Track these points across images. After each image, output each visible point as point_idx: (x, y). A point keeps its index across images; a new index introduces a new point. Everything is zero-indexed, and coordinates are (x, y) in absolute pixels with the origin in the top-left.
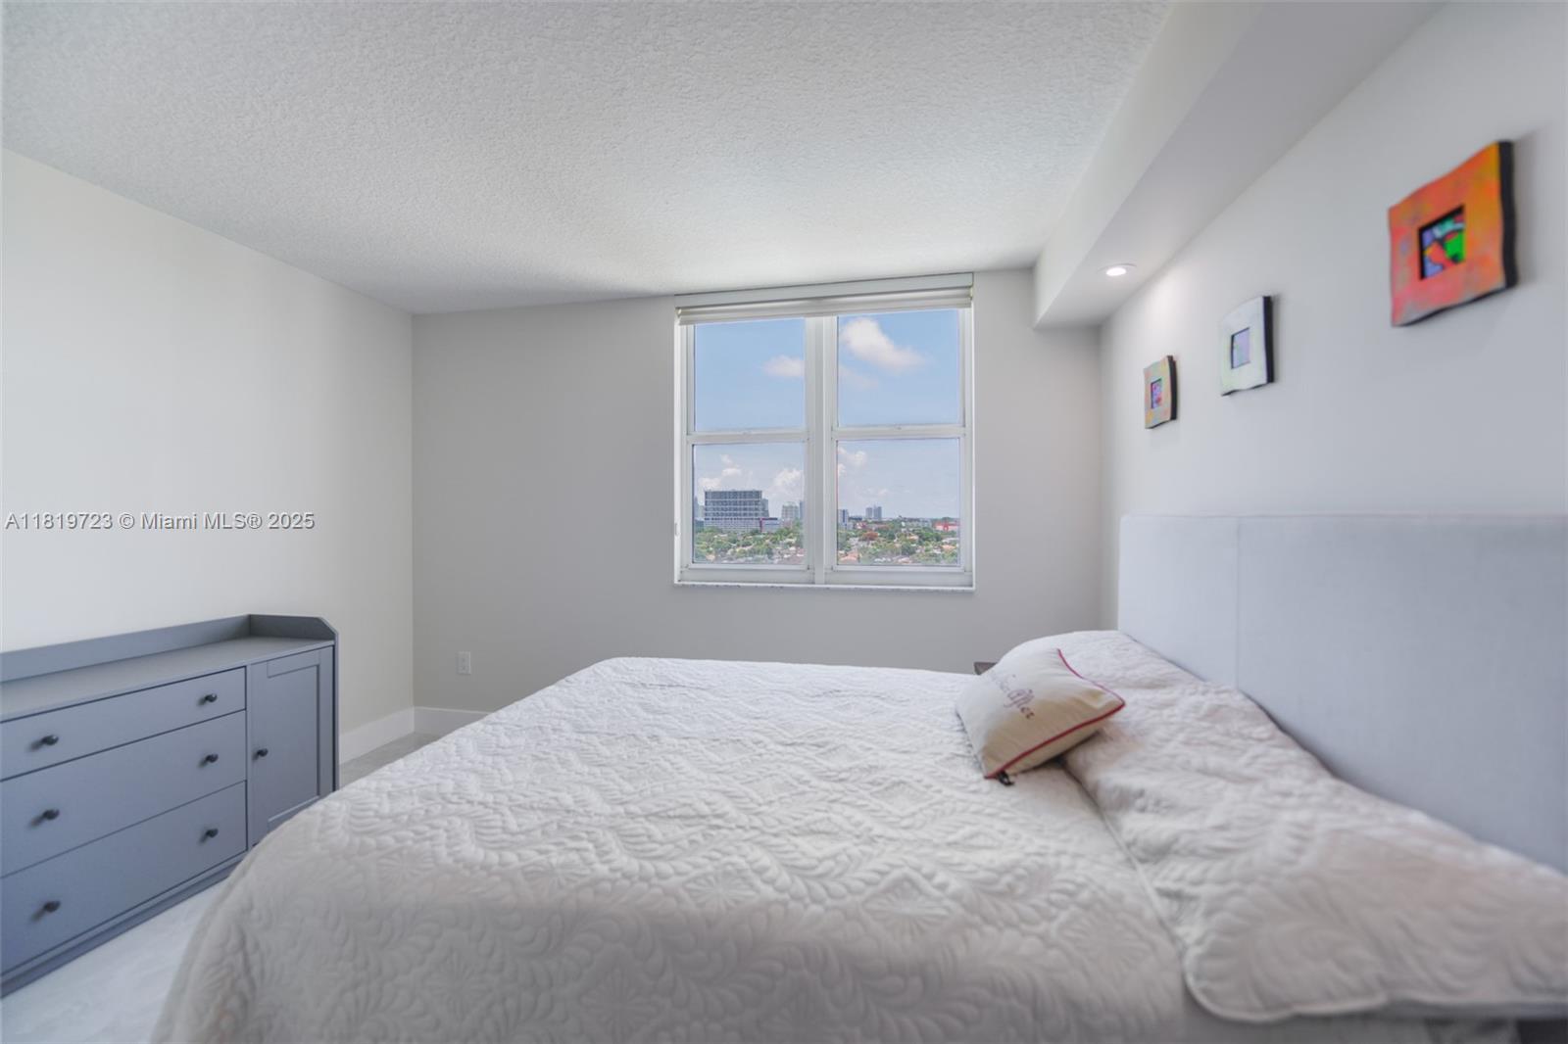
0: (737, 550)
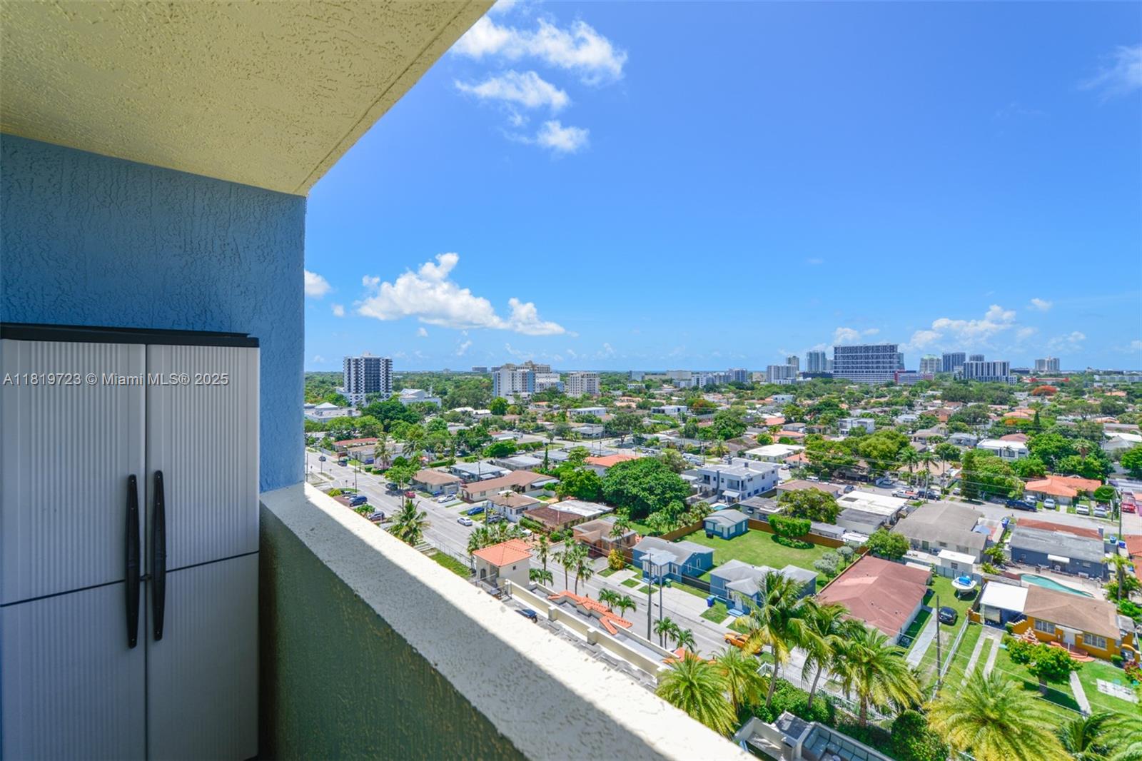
0: (872, 401)
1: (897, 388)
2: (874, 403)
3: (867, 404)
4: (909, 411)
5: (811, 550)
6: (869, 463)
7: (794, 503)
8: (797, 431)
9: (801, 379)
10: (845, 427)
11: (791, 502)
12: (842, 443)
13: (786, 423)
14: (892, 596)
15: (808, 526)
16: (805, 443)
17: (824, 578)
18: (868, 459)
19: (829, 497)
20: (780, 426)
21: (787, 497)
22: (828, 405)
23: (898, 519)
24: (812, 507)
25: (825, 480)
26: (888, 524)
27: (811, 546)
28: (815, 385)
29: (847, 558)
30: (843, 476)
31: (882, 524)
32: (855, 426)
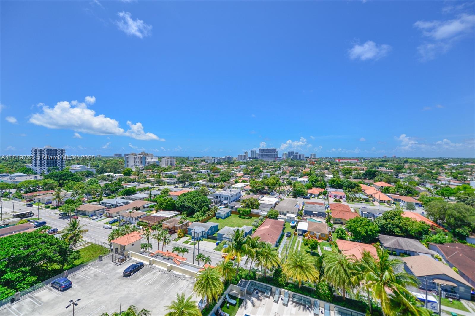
1: (276, 163)
2: (270, 167)
3: (268, 168)
4: (279, 170)
5: (251, 219)
6: (268, 187)
7: (246, 203)
8: (247, 178)
9: (249, 160)
10: (262, 176)
11: (245, 203)
12: (261, 181)
13: (244, 175)
14: (274, 231)
15: (250, 211)
16: (250, 182)
17: (255, 228)
18: (268, 186)
19: (256, 200)
20: (242, 176)
21: (244, 202)
22: (257, 168)
23: (276, 205)
24: (251, 204)
25: (256, 194)
26: (273, 207)
27: (251, 218)
28: (253, 162)
29: (262, 220)
30: (261, 193)
31: (272, 207)
32: (264, 175)
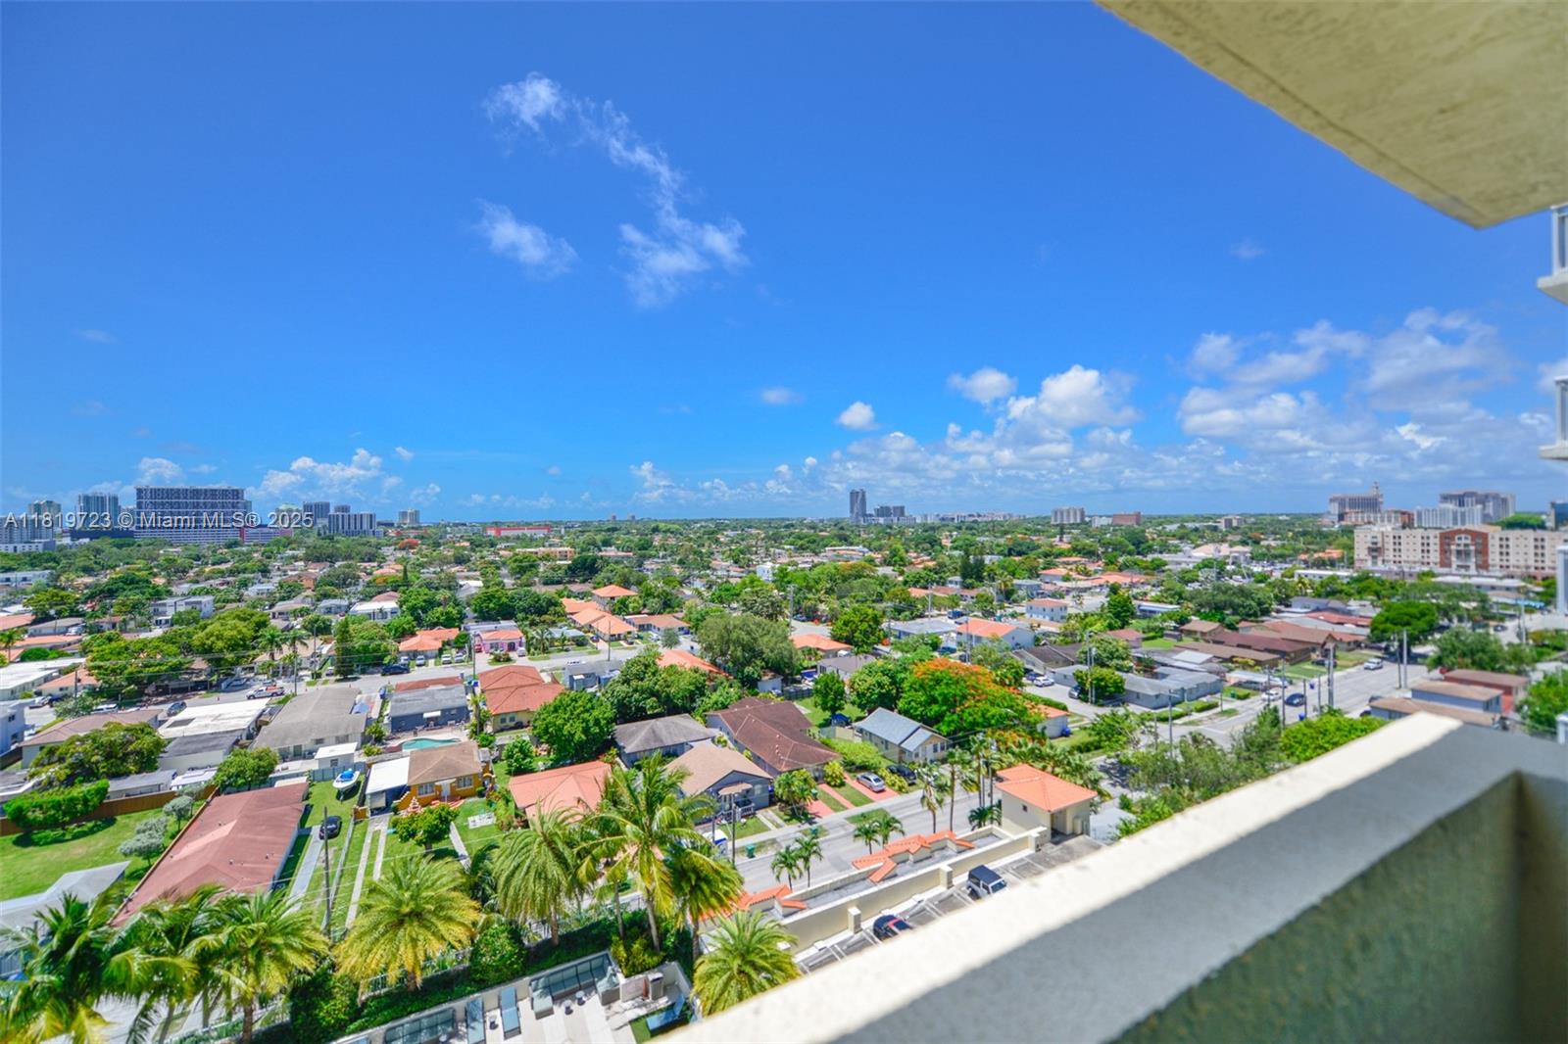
0: (207, 570)
1: (244, 549)
2: (212, 572)
3: (198, 574)
4: (263, 580)
5: (111, 829)
6: (209, 661)
7: (69, 761)
8: (64, 633)
9: (67, 541)
10: (164, 613)
11: (61, 760)
12: (163, 639)
13: (35, 622)
14: (259, 838)
15: (102, 792)
16: (84, 652)
17: (142, 863)
18: (208, 656)
19: (144, 730)
20: (23, 629)
21: (52, 754)
22: (130, 581)
23: (258, 729)
24: (108, 756)
25: (132, 705)
26: (244, 741)
27: (110, 821)
28: (98, 551)
29: (181, 814)
30: (163, 691)
31: (236, 742)
32: (182, 609)
